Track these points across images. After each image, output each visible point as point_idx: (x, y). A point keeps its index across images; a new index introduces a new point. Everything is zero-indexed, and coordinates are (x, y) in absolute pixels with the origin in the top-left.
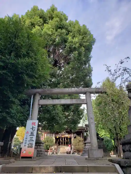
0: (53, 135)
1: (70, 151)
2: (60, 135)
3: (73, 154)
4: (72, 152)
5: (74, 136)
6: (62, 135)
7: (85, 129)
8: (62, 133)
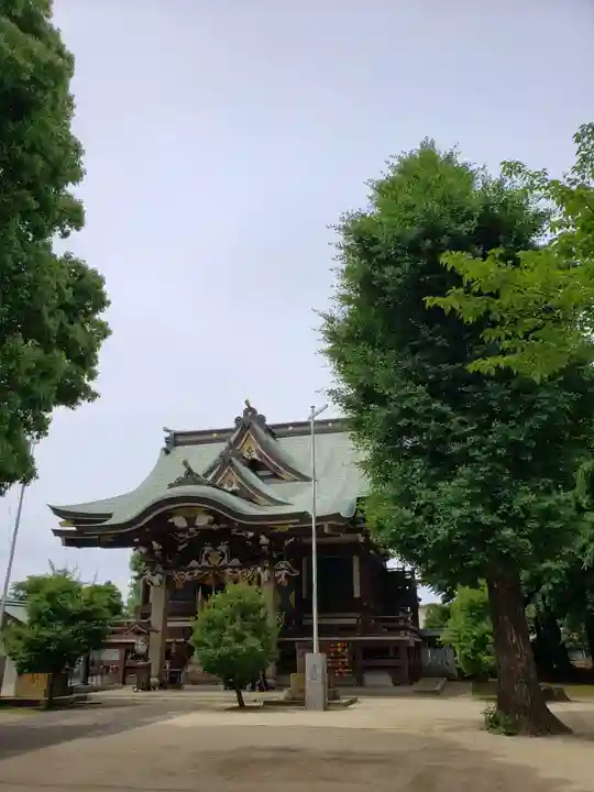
2: (197, 572)
5: (278, 574)
6: (208, 569)
7: (326, 529)
8: (206, 559)
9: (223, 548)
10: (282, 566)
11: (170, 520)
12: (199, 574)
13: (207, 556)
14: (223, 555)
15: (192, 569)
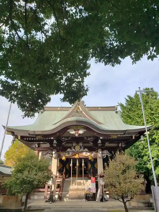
0: (52, 154)
1: (94, 194)
2: (71, 153)
3: (102, 200)
4: (100, 196)
5: (104, 155)
6: (75, 152)
7: (134, 138)
8: (74, 148)
9: (81, 144)
10: (105, 152)
11: (68, 131)
12: (72, 154)
13: (74, 147)
14: (81, 147)
15: (69, 152)
